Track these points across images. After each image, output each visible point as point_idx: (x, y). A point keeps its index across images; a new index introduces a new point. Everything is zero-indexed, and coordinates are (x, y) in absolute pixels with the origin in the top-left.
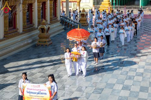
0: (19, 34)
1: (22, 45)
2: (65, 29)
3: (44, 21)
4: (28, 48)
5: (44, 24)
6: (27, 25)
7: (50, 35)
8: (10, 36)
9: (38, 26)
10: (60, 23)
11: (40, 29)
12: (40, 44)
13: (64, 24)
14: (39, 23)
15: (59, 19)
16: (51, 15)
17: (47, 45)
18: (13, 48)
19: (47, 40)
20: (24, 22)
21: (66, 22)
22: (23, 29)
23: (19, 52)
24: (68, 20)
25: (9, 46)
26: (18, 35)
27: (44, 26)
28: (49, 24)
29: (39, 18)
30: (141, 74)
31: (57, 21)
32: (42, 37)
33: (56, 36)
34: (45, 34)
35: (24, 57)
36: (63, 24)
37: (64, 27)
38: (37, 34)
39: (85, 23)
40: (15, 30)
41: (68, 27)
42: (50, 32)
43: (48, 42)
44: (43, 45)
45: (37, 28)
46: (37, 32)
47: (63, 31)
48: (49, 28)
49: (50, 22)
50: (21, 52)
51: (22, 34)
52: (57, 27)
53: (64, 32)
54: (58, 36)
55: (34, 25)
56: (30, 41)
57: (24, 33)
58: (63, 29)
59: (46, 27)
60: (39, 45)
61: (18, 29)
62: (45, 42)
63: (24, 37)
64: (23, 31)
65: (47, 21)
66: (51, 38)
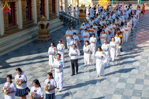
0: (19, 30)
1: (23, 40)
2: (64, 25)
3: (43, 17)
4: (29, 44)
5: (43, 20)
6: (27, 21)
7: (50, 30)
8: (10, 32)
9: (38, 22)
10: (59, 19)
11: (39, 26)
12: (40, 39)
13: (64, 20)
14: (39, 19)
15: (58, 15)
16: (50, 11)
17: (47, 41)
18: (14, 44)
19: (47, 36)
20: (23, 18)
21: (65, 18)
22: (23, 25)
23: (20, 48)
24: (67, 16)
25: (10, 43)
26: (19, 32)
27: (44, 22)
28: (48, 20)
29: (38, 14)
30: (137, 67)
31: (56, 17)
32: (42, 33)
33: (56, 32)
34: (45, 30)
35: (25, 52)
36: (62, 20)
37: (63, 23)
38: (37, 30)
39: (83, 19)
40: (15, 26)
41: (67, 23)
42: (49, 28)
43: (48, 37)
44: (43, 41)
45: (37, 25)
46: (37, 28)
47: (62, 26)
48: (48, 24)
49: (49, 19)
50: (22, 47)
51: (22, 30)
52: (56, 23)
53: (63, 28)
54: (57, 31)
55: (33, 21)
56: (30, 37)
57: (24, 29)
58: (63, 24)
59: (45, 23)
60: (39, 41)
61: (18, 26)
62: (45, 38)
63: (24, 33)
64: (23, 27)
65: (46, 17)
66: (50, 34)
